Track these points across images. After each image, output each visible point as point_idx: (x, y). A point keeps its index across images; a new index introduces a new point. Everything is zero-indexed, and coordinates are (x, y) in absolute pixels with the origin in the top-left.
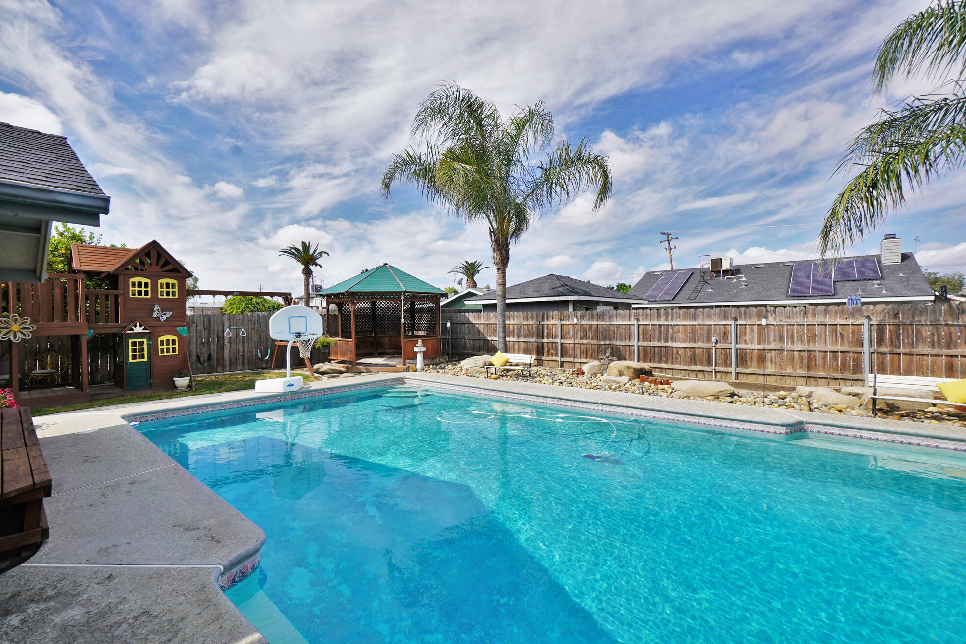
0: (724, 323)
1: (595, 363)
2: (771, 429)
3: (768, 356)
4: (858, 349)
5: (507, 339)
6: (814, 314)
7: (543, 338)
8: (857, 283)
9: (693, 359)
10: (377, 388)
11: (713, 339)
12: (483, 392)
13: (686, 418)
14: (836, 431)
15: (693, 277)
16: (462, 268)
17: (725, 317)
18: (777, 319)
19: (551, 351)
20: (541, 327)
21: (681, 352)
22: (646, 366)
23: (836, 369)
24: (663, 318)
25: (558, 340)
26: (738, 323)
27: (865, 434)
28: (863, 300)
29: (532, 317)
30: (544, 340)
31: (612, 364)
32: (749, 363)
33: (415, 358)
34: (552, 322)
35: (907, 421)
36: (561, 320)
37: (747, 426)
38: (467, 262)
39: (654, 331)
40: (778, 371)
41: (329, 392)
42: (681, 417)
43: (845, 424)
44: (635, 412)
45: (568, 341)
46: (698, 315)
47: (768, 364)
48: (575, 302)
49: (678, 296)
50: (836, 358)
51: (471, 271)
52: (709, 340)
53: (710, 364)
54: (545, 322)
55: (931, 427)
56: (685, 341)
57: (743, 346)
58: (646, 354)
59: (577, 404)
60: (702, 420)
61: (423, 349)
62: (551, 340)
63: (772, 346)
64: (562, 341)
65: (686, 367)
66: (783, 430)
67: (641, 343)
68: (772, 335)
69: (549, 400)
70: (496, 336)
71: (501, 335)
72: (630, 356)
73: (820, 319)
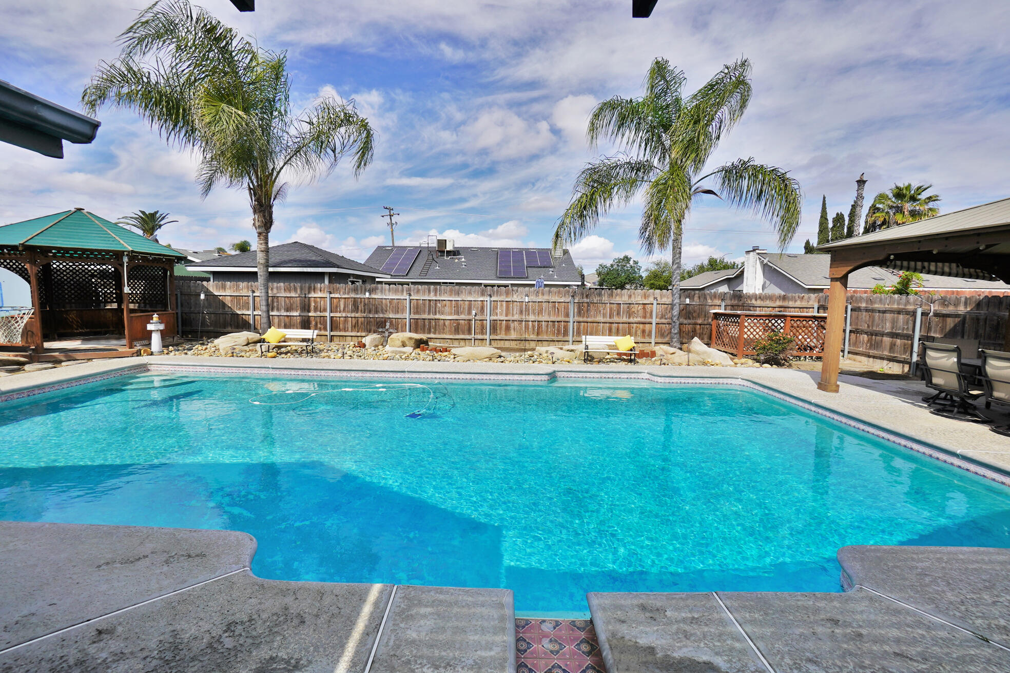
0: (482, 299)
1: (375, 336)
2: (539, 378)
3: (512, 325)
4: (567, 319)
5: (271, 313)
6: (543, 294)
7: (309, 311)
8: (540, 269)
9: (457, 330)
10: (112, 379)
11: (474, 312)
12: (271, 371)
13: (480, 377)
14: (573, 375)
15: (421, 254)
16: (136, 219)
17: (483, 295)
18: (519, 297)
19: (319, 326)
20: (307, 300)
21: (447, 323)
22: (424, 336)
23: (554, 334)
24: (432, 294)
25: (327, 314)
26: (493, 299)
27: (588, 375)
28: (545, 283)
29: (295, 289)
30: (310, 314)
31: (393, 336)
32: (498, 331)
33: (150, 338)
34: (319, 295)
35: (602, 365)
36: (330, 293)
37: (524, 377)
38: (143, 213)
39: (424, 305)
40: (519, 337)
41: (36, 392)
42: (476, 376)
43: (578, 370)
44: (438, 376)
45: (338, 315)
46: (462, 292)
47: (512, 331)
48: (330, 274)
49: (411, 272)
50: (554, 326)
51: (151, 225)
52: (469, 313)
53: (469, 332)
54: (312, 295)
55: (613, 367)
56: (451, 314)
57: (495, 318)
58: (416, 326)
59: (383, 374)
60: (492, 377)
61: (162, 327)
62: (318, 314)
63: (516, 317)
64: (332, 315)
65: (451, 337)
66: (546, 378)
67: (413, 316)
68: (516, 308)
69: (353, 374)
70: (248, 309)
71: (264, 308)
72: (402, 328)
73: (546, 298)
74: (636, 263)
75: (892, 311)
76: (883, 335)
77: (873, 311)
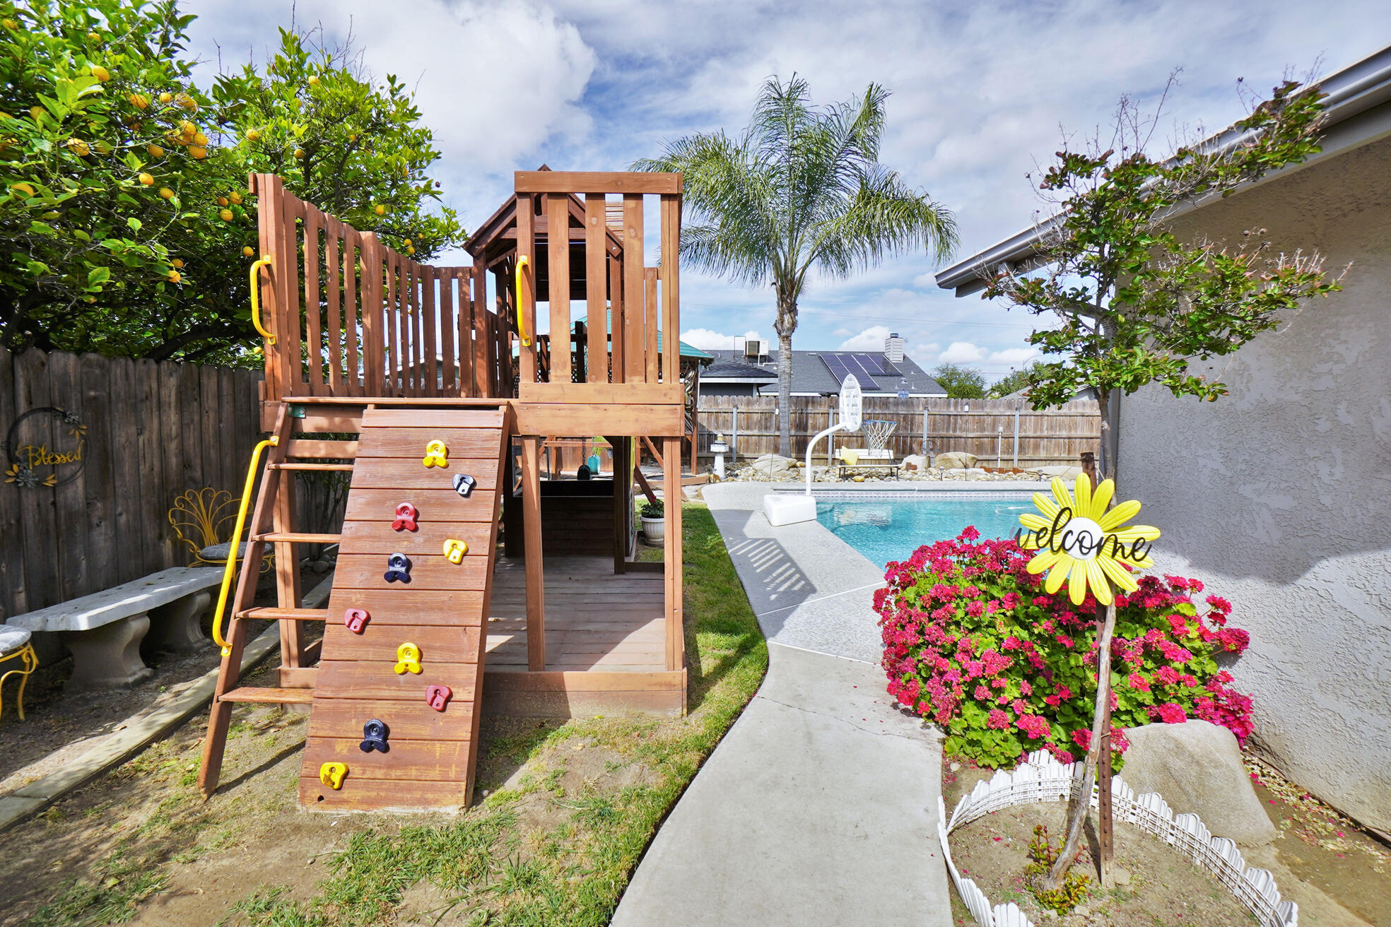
39: (943, 421)
56: (974, 431)
62: (818, 432)
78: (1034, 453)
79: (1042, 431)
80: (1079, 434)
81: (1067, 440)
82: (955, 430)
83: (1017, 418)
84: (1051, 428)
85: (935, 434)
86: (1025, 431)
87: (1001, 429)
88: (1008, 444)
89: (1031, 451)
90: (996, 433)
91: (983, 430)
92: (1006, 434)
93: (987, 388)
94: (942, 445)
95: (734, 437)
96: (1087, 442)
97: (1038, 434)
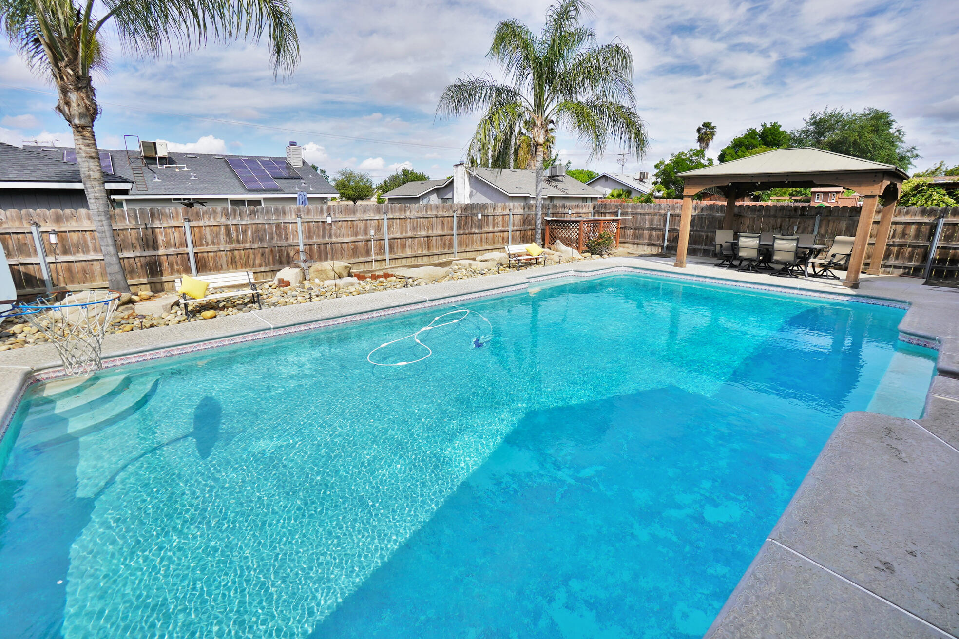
3: (407, 242)
4: (451, 233)
7: (156, 248)
8: (288, 180)
20: (149, 231)
21: (345, 246)
23: (441, 248)
25: (188, 249)
30: (159, 252)
32: (397, 250)
47: (407, 249)
54: (157, 224)
56: (348, 235)
57: (392, 236)
62: (174, 250)
63: (410, 234)
64: (197, 249)
68: (408, 225)
74: (323, 172)
75: (650, 214)
76: (643, 229)
77: (636, 214)
78: (402, 252)
79: (406, 232)
80: (435, 232)
81: (426, 239)
82: (331, 237)
83: (385, 221)
84: (414, 229)
85: (311, 242)
86: (393, 233)
87: (372, 232)
88: (380, 246)
89: (399, 251)
90: (368, 237)
91: (356, 234)
92: (377, 237)
93: (374, 186)
94: (320, 252)
95: (43, 266)
96: (441, 239)
97: (404, 235)
